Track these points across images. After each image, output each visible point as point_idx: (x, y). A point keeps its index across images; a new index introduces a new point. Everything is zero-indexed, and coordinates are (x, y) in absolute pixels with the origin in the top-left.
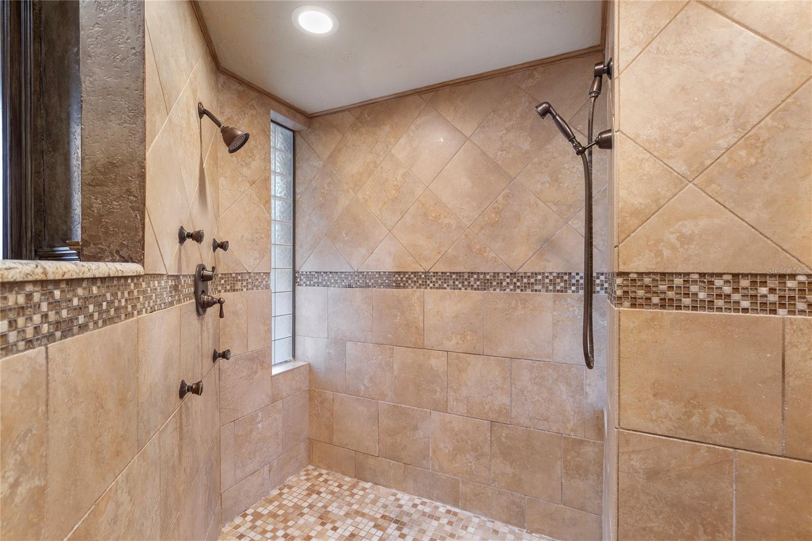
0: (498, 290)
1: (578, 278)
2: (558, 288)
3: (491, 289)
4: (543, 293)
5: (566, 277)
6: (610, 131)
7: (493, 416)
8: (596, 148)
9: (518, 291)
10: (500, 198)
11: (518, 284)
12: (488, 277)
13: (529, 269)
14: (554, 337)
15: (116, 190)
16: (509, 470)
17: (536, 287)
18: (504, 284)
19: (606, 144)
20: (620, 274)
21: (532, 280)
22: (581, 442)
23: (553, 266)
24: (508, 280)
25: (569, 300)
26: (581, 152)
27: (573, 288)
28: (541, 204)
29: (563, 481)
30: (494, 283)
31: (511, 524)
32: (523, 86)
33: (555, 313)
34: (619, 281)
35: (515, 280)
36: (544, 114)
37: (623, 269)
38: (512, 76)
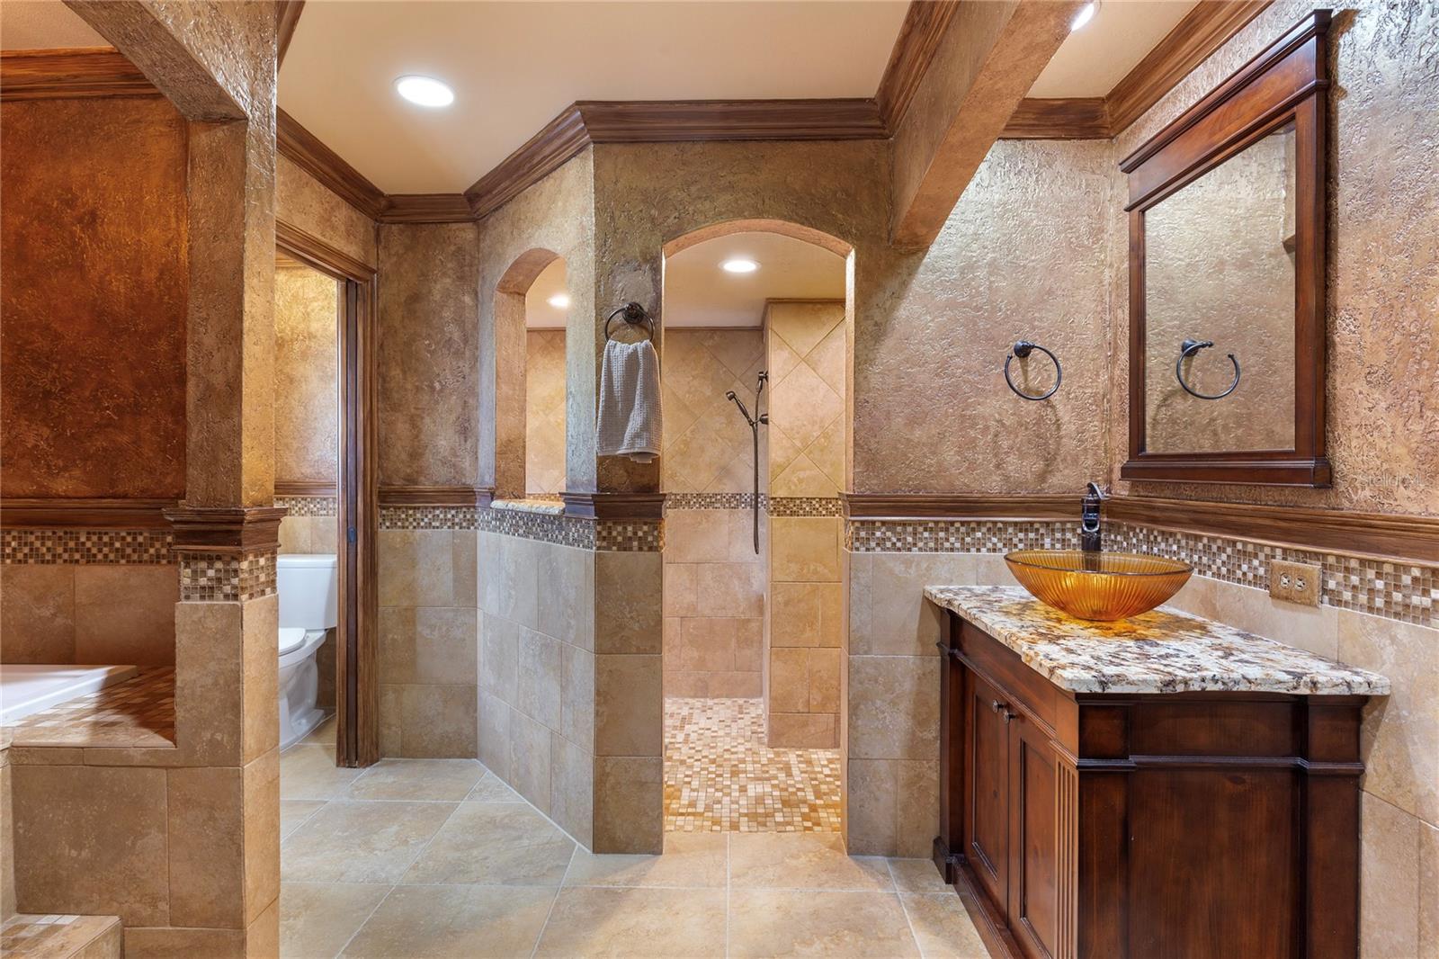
0: (686, 508)
1: (746, 497)
2: (732, 505)
3: (681, 508)
4: (722, 509)
5: (738, 497)
6: (767, 415)
7: (683, 613)
8: (759, 423)
9: (703, 508)
10: (688, 432)
11: (703, 503)
12: (678, 497)
13: (710, 491)
14: (730, 543)
15: (511, 456)
16: (696, 654)
17: (716, 505)
18: (692, 503)
19: (765, 422)
20: (772, 499)
21: (713, 500)
22: (749, 621)
23: (729, 488)
24: (695, 500)
25: (740, 514)
26: (752, 425)
27: (743, 505)
28: (720, 440)
29: (737, 653)
30: (684, 503)
31: (697, 697)
32: (706, 344)
33: (730, 525)
34: (772, 502)
35: (700, 500)
36: (730, 399)
37: (774, 496)
38: (697, 334)
